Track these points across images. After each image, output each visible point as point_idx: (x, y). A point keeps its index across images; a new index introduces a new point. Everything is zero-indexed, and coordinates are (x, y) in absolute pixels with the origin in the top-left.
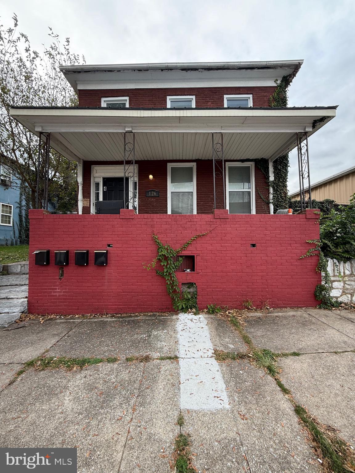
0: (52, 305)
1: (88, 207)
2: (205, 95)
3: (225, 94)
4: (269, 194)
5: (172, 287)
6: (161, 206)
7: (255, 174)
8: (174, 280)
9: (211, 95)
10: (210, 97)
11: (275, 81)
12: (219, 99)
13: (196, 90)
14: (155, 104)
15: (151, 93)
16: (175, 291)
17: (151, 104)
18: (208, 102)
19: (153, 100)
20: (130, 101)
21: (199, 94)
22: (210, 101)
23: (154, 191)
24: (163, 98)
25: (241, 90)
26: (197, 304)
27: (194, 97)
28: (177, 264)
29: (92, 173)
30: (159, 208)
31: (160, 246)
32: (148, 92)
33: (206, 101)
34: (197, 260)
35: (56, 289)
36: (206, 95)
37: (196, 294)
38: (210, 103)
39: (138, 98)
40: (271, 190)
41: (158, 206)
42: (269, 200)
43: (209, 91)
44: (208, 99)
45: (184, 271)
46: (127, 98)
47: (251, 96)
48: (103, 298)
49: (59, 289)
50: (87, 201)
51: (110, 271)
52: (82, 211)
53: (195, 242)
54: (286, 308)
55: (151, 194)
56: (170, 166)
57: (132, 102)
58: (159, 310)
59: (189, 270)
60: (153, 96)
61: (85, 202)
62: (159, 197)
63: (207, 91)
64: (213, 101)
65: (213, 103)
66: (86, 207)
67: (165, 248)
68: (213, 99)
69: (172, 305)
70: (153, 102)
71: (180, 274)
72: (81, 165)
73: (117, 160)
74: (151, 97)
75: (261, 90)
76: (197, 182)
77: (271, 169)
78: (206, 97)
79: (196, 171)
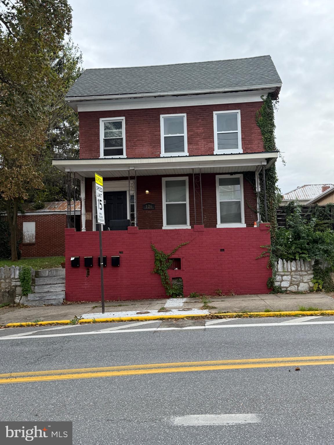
0: (82, 295)
1: (90, 220)
2: (195, 113)
3: (214, 111)
4: (256, 204)
5: (165, 280)
6: (156, 218)
7: (244, 186)
8: (166, 275)
9: (201, 113)
10: (200, 115)
11: (261, 97)
12: (208, 116)
13: (187, 108)
14: (149, 123)
15: (146, 113)
16: (167, 283)
17: (146, 124)
18: (198, 119)
19: (147, 120)
20: (126, 121)
21: (190, 112)
22: (200, 119)
23: (150, 204)
24: (157, 117)
25: (229, 107)
26: (183, 292)
27: (185, 115)
28: (168, 264)
29: (93, 189)
30: (155, 219)
31: (156, 252)
32: (143, 112)
33: (197, 119)
34: (183, 261)
35: (84, 284)
36: (197, 113)
37: (183, 286)
38: (200, 120)
39: (133, 118)
40: (258, 200)
41: (154, 218)
42: (256, 210)
43: (199, 109)
44: (198, 116)
45: (174, 269)
46: (124, 118)
47: (239, 111)
48: (117, 289)
49: (86, 283)
50: (89, 214)
51: (122, 270)
52: (86, 224)
53: (180, 249)
54: (247, 294)
55: (148, 206)
56: (164, 180)
57: (128, 122)
58: (157, 297)
59: (177, 269)
60: (147, 116)
61: (88, 216)
62: (155, 209)
63: (197, 109)
64: (203, 119)
65: (203, 120)
66: (88, 220)
67: (160, 253)
68: (203, 117)
69: (166, 293)
70: (147, 122)
71: (171, 271)
72: (84, 182)
73: (116, 176)
74: (146, 117)
75: (248, 106)
76: (189, 194)
77: (258, 181)
78: (196, 115)
79: (188, 184)
